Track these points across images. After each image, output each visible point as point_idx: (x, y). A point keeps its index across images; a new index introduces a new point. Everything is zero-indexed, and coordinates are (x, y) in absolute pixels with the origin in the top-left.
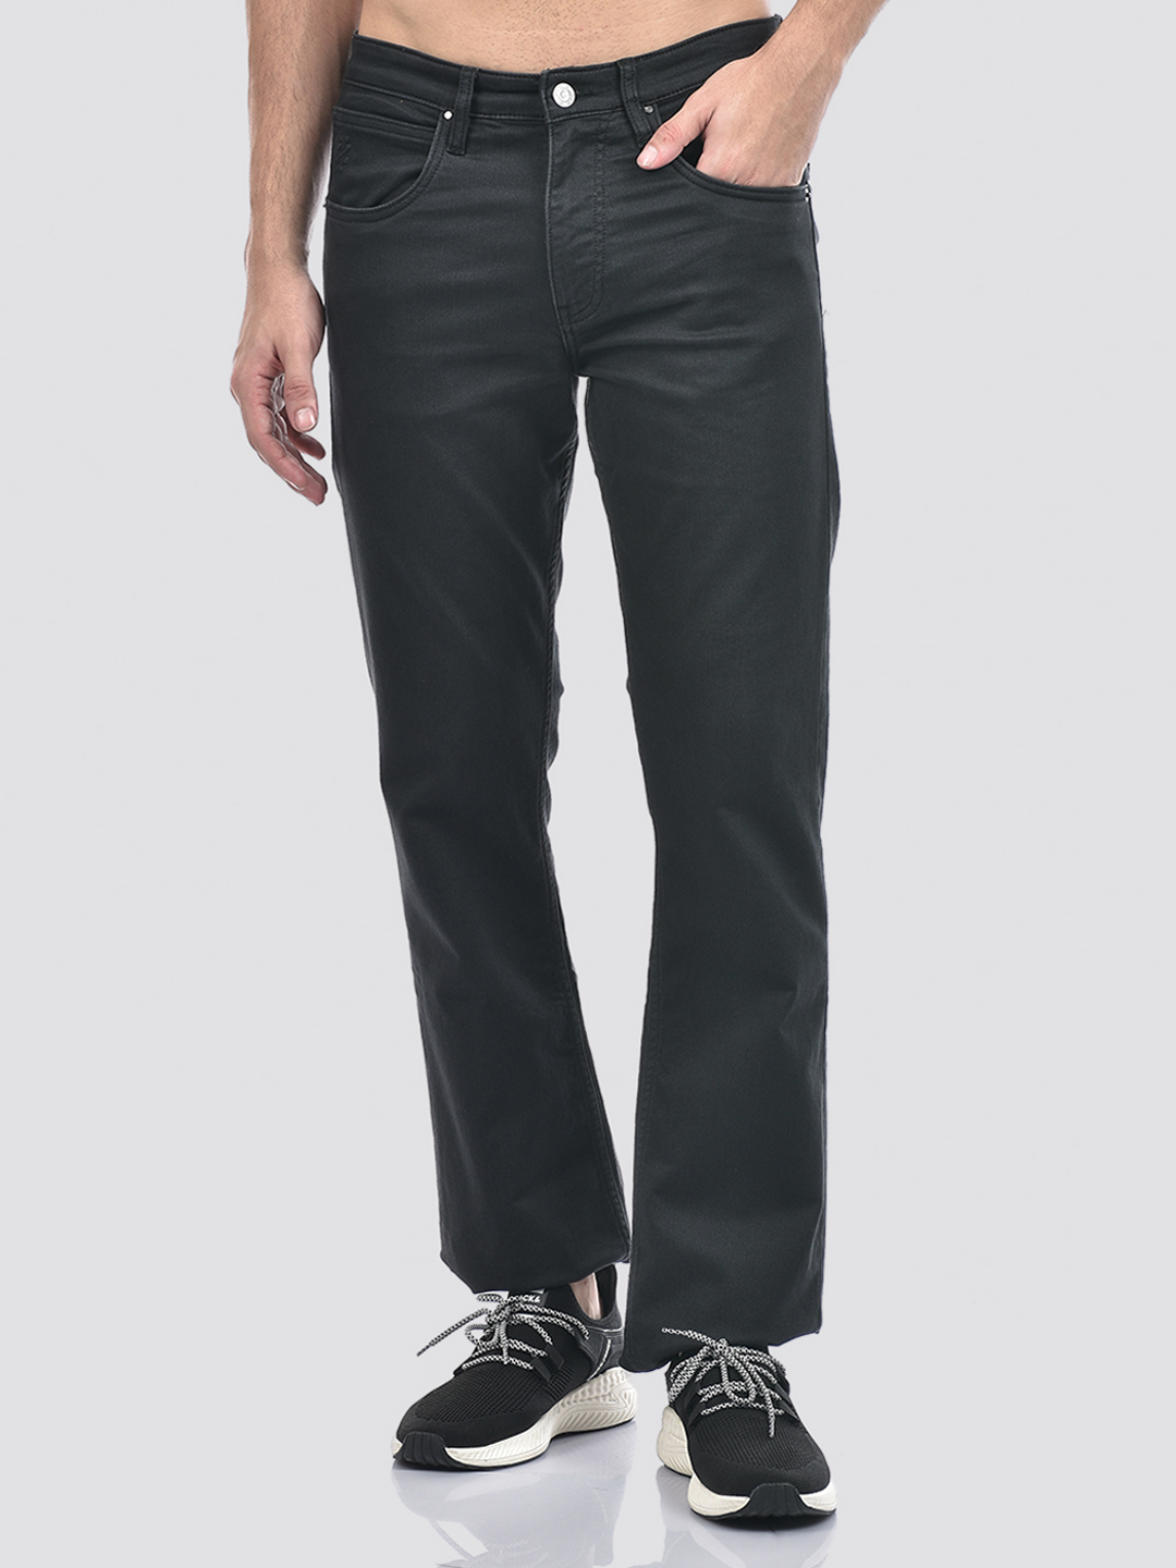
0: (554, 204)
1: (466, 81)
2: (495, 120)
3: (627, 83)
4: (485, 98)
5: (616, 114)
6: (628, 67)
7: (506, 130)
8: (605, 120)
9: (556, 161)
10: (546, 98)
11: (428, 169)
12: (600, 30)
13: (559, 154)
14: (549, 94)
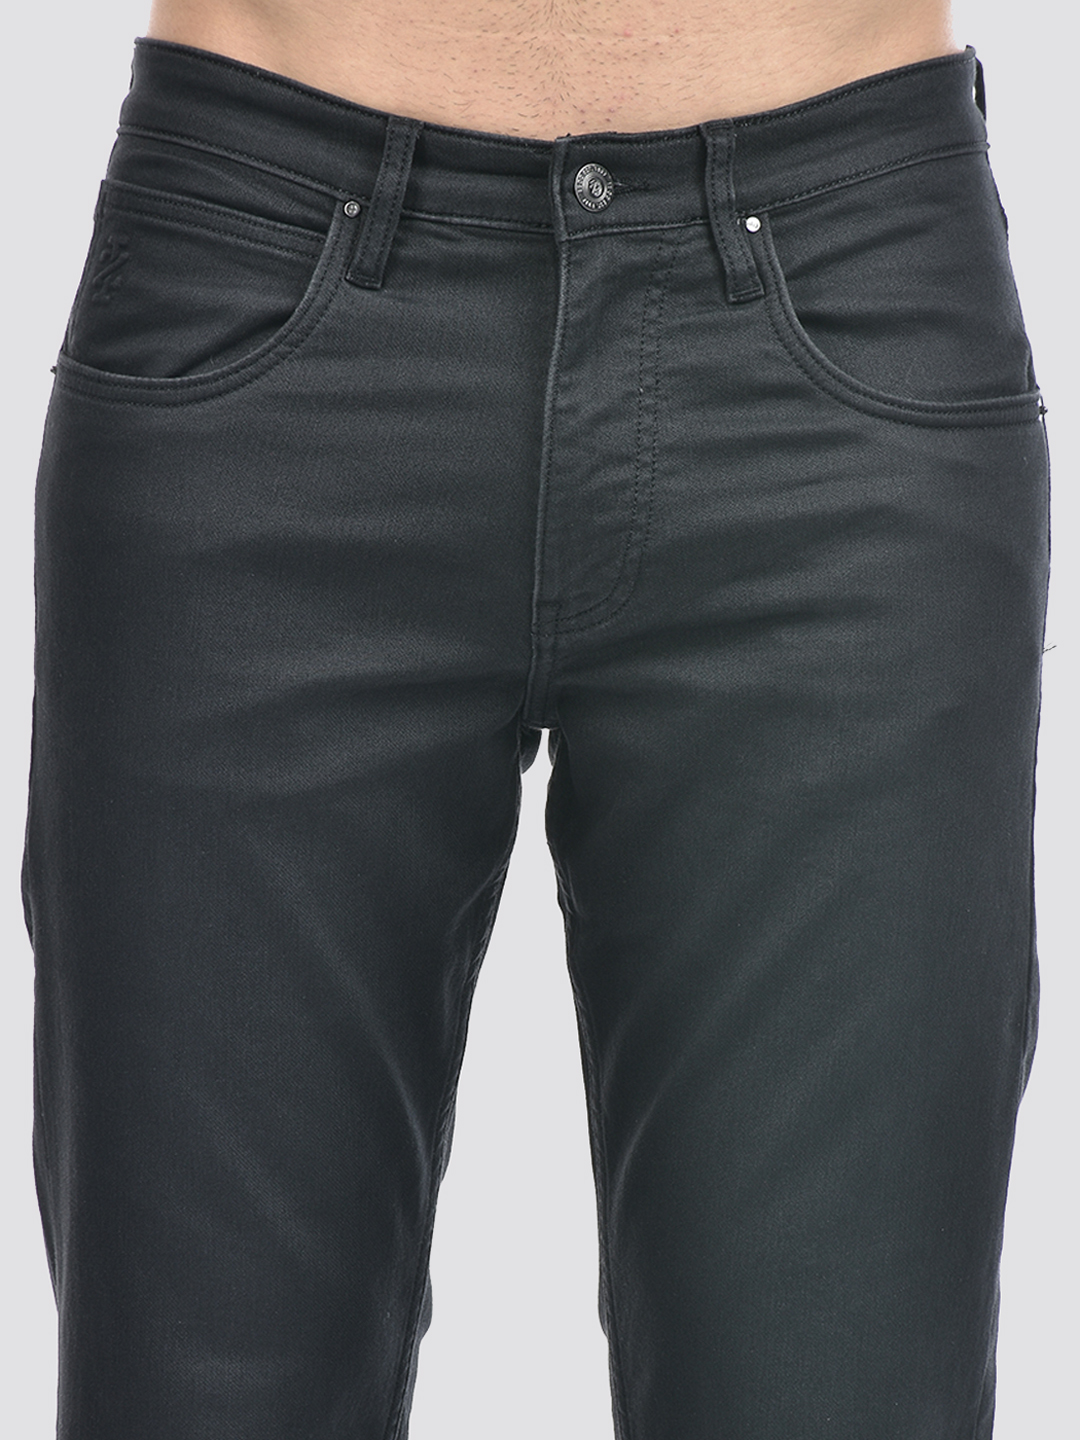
0: (562, 403)
1: (400, 144)
2: (450, 224)
3: (717, 172)
4: (435, 181)
5: (691, 232)
6: (722, 140)
7: (470, 247)
8: (670, 243)
9: (574, 316)
10: (562, 192)
11: (305, 311)
12: (665, 39)
13: (578, 305)
14: (567, 183)
